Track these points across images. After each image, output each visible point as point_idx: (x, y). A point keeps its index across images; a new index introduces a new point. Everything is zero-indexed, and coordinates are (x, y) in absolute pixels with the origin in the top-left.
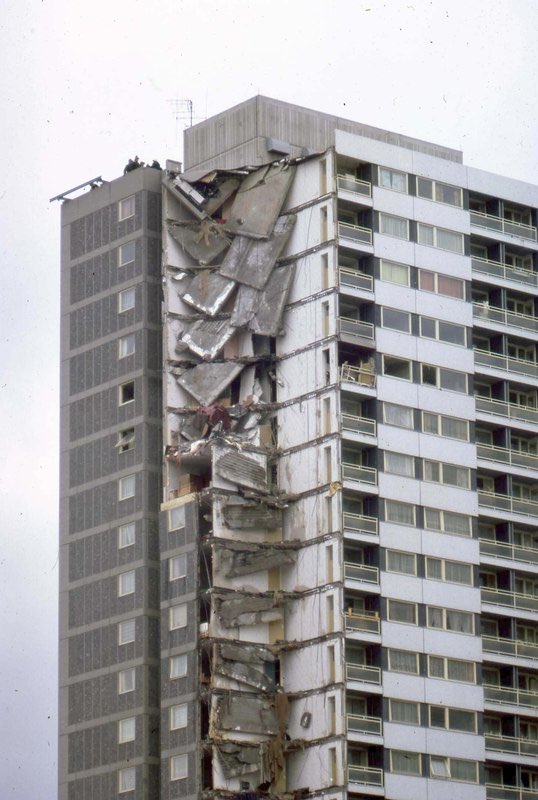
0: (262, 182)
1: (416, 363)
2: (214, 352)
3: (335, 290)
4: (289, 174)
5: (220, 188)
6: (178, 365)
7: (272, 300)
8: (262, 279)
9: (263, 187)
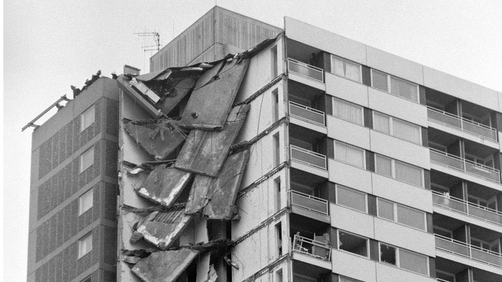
0: (216, 78)
1: (373, 241)
2: (168, 240)
3: (287, 164)
4: (241, 67)
5: (176, 89)
6: (132, 254)
7: (226, 186)
8: (215, 167)
9: (218, 81)
